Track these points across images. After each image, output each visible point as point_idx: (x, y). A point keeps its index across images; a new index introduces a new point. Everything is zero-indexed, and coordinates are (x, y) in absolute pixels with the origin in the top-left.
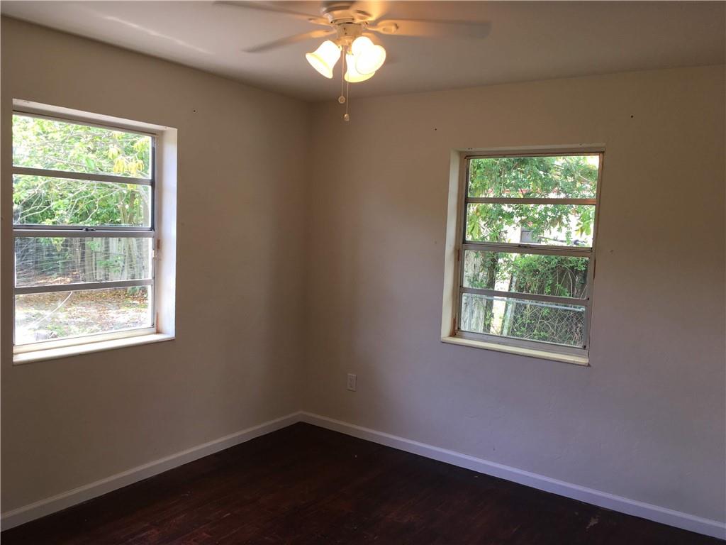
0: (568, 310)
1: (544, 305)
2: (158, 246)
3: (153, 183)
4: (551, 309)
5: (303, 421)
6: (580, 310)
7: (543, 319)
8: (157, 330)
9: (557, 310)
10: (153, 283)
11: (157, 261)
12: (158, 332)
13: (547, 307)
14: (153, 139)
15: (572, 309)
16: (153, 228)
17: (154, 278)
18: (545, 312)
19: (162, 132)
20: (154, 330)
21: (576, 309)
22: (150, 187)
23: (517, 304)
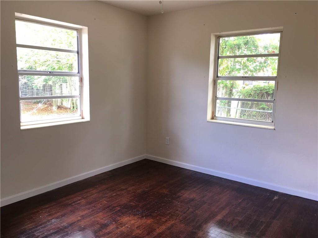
0: (264, 112)
1: (253, 110)
2: (81, 80)
3: (78, 53)
4: (257, 112)
5: (146, 158)
6: (270, 112)
7: (253, 116)
8: (82, 117)
9: (259, 112)
10: (79, 97)
11: (81, 87)
12: (83, 118)
13: (255, 111)
14: (77, 32)
15: (267, 111)
16: (79, 73)
17: (80, 95)
18: (254, 113)
19: (81, 29)
20: (81, 117)
21: (268, 111)
22: (77, 54)
23: (242, 110)
